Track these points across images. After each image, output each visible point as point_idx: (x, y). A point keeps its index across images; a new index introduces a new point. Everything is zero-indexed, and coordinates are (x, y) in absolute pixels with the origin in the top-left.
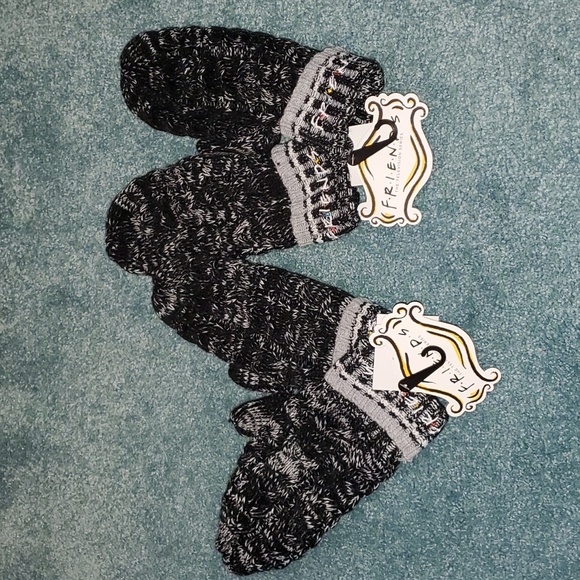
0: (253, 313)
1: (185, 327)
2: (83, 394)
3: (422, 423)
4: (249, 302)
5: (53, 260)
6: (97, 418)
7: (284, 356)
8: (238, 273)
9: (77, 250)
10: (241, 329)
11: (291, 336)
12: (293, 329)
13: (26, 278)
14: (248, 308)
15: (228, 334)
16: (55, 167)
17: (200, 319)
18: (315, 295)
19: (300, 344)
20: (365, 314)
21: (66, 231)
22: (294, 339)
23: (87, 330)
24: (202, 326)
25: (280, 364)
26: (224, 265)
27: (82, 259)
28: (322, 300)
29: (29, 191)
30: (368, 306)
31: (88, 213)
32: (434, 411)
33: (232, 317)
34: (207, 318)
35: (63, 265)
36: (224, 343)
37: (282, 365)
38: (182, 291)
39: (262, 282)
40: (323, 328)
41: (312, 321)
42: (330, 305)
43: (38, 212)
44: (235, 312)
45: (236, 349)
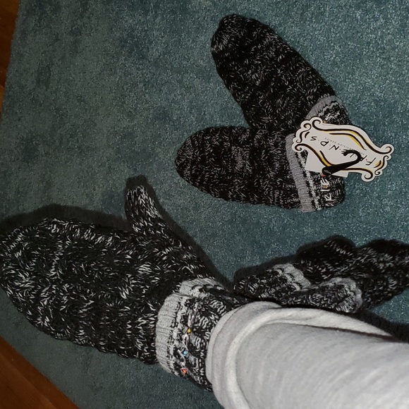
0: (265, 77)
1: (221, 66)
2: (162, 183)
3: (324, 198)
4: (267, 68)
5: (165, 89)
6: (166, 201)
7: (272, 114)
8: (270, 44)
9: (181, 87)
10: (254, 85)
11: (281, 103)
12: (284, 99)
13: (147, 96)
14: (265, 72)
15: (245, 85)
16: (182, 25)
17: (233, 66)
18: (308, 82)
19: (284, 111)
20: (330, 108)
21: (178, 72)
22: (282, 105)
23: (173, 142)
24: (232, 71)
25: (267, 119)
26: (264, 34)
27: (182, 94)
28: (310, 87)
29: (162, 37)
30: (335, 104)
31: (194, 64)
32: (335, 196)
33: (252, 74)
34: (238, 68)
35: (170, 94)
36: (240, 90)
37: (268, 120)
38: (233, 40)
39: (281, 57)
40: (302, 106)
41: (298, 99)
42: (313, 93)
43: (164, 54)
44: (256, 71)
45: (244, 98)
